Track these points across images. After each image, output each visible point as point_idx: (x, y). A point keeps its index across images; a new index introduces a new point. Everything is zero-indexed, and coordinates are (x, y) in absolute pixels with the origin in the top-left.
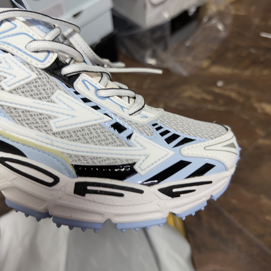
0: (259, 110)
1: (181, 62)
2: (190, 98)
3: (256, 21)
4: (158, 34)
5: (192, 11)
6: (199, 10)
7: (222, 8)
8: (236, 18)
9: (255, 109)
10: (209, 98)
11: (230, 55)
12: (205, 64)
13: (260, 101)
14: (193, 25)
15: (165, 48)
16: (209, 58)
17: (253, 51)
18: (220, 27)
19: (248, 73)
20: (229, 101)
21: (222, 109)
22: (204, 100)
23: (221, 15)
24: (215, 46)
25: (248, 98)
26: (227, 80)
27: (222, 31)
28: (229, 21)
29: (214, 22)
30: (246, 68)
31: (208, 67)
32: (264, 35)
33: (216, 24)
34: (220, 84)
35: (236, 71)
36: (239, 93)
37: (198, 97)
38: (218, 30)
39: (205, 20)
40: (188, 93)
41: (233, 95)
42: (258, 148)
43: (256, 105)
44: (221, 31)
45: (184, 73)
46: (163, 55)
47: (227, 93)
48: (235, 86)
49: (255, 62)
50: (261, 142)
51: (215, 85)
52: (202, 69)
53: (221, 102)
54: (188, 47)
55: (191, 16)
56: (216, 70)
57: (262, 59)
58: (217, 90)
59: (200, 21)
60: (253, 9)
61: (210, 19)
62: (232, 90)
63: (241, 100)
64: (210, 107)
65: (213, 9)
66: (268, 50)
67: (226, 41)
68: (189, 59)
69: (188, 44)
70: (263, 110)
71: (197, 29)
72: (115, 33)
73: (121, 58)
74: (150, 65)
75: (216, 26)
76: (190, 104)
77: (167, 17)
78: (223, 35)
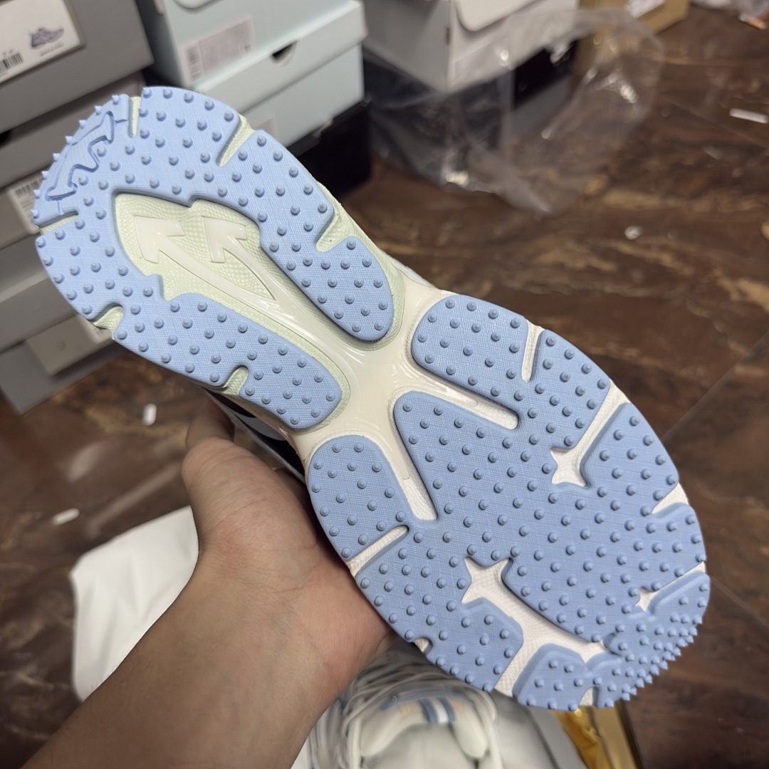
0: (735, 296)
1: (534, 180)
2: (560, 267)
3: (719, 80)
4: (481, 105)
5: (560, 50)
6: (575, 47)
7: (633, 44)
8: (668, 73)
9: (724, 294)
10: (607, 266)
11: (654, 163)
12: (594, 185)
13: (735, 275)
14: (559, 90)
15: (493, 142)
16: (604, 169)
17: (713, 153)
18: (627, 92)
19: (701, 207)
20: (657, 274)
21: (642, 293)
22: (593, 272)
23: (630, 65)
24: (616, 144)
25: (706, 267)
26: (651, 224)
27: (632, 102)
28: (650, 80)
29: (611, 80)
30: (696, 195)
31: (602, 193)
32: (738, 114)
33: (617, 85)
34: (632, 233)
35: (672, 202)
36: (681, 256)
37: (580, 264)
38: (623, 102)
39: (590, 75)
40: (551, 257)
41: (667, 259)
42: (734, 385)
43: (726, 283)
44: (631, 104)
45: (544, 207)
46: (489, 162)
47: (652, 255)
48: (670, 239)
49: (720, 181)
50: (740, 370)
51: (622, 236)
52: (587, 198)
53: (637, 275)
54: (549, 144)
55: (558, 62)
56: (619, 198)
57: (736, 173)
58: (626, 249)
59: (578, 79)
60: (709, 50)
61: (602, 75)
62: (664, 248)
63: (688, 271)
64: (609, 288)
65: (608, 48)
66: (751, 151)
67: (643, 128)
68: (551, 174)
69: (546, 135)
70: (743, 294)
71: (570, 97)
72: (368, 101)
73: (377, 169)
74: (454, 185)
75: (619, 91)
76: (560, 280)
77: (505, 59)
78: (637, 113)
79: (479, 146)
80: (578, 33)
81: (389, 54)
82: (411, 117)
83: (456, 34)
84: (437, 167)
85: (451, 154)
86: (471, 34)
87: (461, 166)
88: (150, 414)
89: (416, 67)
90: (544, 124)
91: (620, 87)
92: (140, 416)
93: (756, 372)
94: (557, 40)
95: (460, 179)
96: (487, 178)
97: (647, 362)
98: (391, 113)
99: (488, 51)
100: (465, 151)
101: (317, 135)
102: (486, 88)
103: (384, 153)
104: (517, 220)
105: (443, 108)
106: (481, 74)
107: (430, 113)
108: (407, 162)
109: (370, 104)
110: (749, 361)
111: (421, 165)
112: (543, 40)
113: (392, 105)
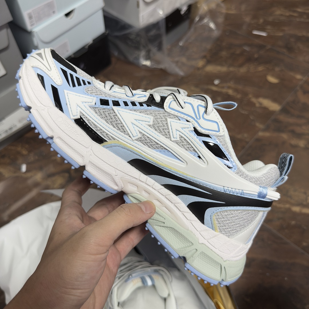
0: (257, 105)
1: (177, 62)
3: (248, 19)
4: (153, 33)
5: (184, 9)
6: (190, 7)
7: (213, 6)
8: (227, 17)
9: (253, 105)
11: (224, 53)
12: (201, 63)
13: (257, 96)
14: (185, 25)
15: (160, 48)
16: (204, 57)
17: (247, 48)
18: (212, 25)
19: (243, 70)
20: (227, 98)
23: (212, 14)
24: (209, 46)
25: (245, 94)
26: (223, 78)
27: (214, 29)
28: (221, 20)
29: (206, 21)
30: (241, 66)
31: (204, 66)
32: (256, 33)
34: (216, 82)
35: (232, 69)
36: (236, 90)
38: (211, 29)
39: (197, 19)
41: (230, 92)
42: (258, 140)
43: (254, 100)
45: (181, 73)
46: (159, 56)
47: (224, 90)
48: (231, 84)
49: (250, 60)
50: (261, 134)
51: (213, 84)
52: (198, 69)
53: (219, 99)
54: (182, 48)
55: (183, 14)
56: (211, 68)
57: (256, 56)
58: (214, 88)
59: (192, 21)
60: (243, 7)
61: (202, 18)
62: (229, 88)
63: (238, 96)
65: (204, 8)
66: (261, 47)
67: (219, 40)
68: (184, 60)
69: (181, 44)
70: (261, 104)
71: (190, 28)
72: (107, 33)
73: (113, 60)
74: (145, 66)
75: (209, 25)
77: (161, 13)
78: (216, 34)
79: (154, 50)
80: (191, 2)
81: (114, 13)
82: (126, 38)
83: (141, 4)
84: (137, 58)
85: (143, 53)
86: (147, 4)
87: (148, 58)
88: (24, 168)
89: (126, 18)
90: (179, 40)
91: (209, 23)
92: (20, 169)
93: (267, 134)
94: (183, 5)
95: (148, 63)
96: (158, 62)
98: (117, 37)
99: (155, 10)
100: (149, 52)
101: (87, 47)
102: (155, 26)
103: (116, 53)
104: (171, 79)
105: (138, 35)
106: (152, 20)
107: (132, 37)
108: (125, 57)
109: (108, 34)
110: (264, 130)
111: (131, 58)
112: (177, 5)
113: (117, 34)
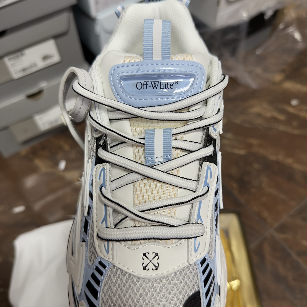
1: (251, 72)
2: (259, 115)
4: (231, 36)
5: (269, 14)
10: (282, 117)
12: (278, 77)
14: (265, 32)
16: (283, 71)
18: (297, 36)
20: (304, 123)
21: (296, 132)
22: (274, 119)
23: (301, 23)
24: (290, 59)
26: (304, 99)
27: (299, 41)
29: (291, 30)
31: (281, 82)
34: (294, 102)
37: (269, 114)
38: (295, 41)
39: (281, 26)
40: (256, 109)
44: (299, 42)
45: (254, 85)
46: (231, 62)
47: (303, 114)
51: (289, 104)
52: (274, 83)
53: (295, 123)
54: (259, 57)
55: (267, 19)
56: (290, 86)
58: (291, 110)
59: (275, 28)
61: (287, 26)
64: (282, 128)
65: (291, 14)
67: (303, 53)
68: (259, 70)
69: (259, 52)
71: (270, 36)
75: (293, 35)
76: (259, 121)
77: (245, 16)
78: (301, 46)
80: (279, 7)
86: (230, 3)
88: (62, 165)
90: (257, 47)
91: (294, 33)
94: (268, 9)
97: (297, 166)
99: (237, 11)
102: (234, 29)
104: (241, 90)
106: (232, 21)
112: (263, 8)
